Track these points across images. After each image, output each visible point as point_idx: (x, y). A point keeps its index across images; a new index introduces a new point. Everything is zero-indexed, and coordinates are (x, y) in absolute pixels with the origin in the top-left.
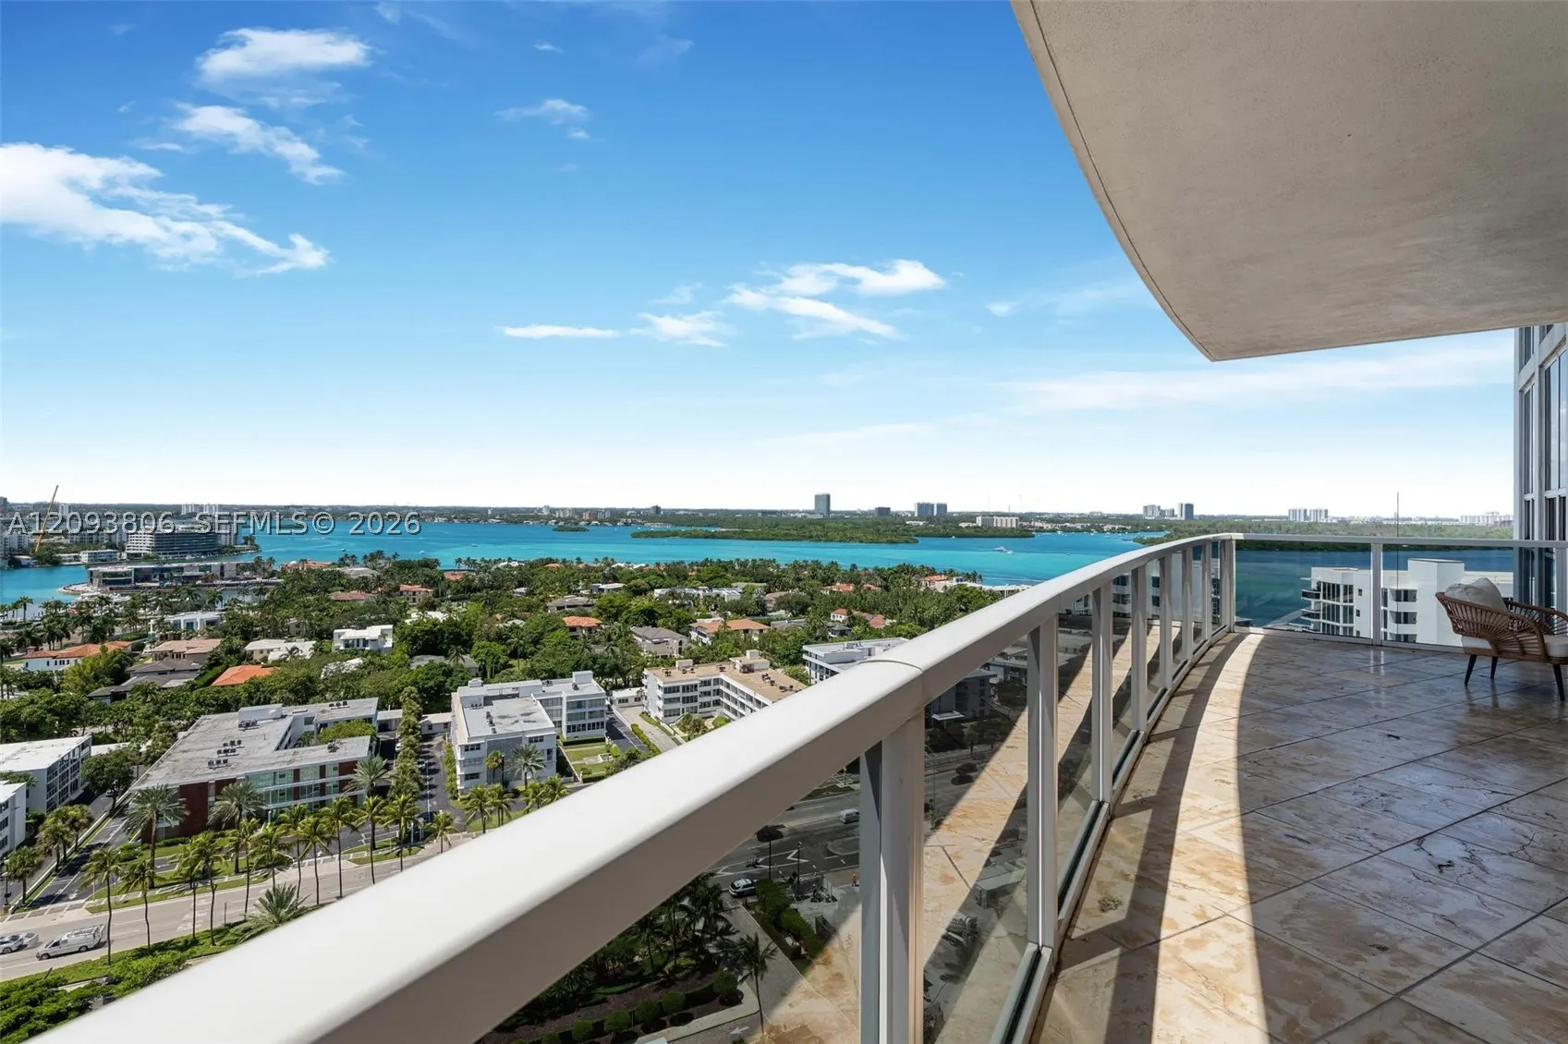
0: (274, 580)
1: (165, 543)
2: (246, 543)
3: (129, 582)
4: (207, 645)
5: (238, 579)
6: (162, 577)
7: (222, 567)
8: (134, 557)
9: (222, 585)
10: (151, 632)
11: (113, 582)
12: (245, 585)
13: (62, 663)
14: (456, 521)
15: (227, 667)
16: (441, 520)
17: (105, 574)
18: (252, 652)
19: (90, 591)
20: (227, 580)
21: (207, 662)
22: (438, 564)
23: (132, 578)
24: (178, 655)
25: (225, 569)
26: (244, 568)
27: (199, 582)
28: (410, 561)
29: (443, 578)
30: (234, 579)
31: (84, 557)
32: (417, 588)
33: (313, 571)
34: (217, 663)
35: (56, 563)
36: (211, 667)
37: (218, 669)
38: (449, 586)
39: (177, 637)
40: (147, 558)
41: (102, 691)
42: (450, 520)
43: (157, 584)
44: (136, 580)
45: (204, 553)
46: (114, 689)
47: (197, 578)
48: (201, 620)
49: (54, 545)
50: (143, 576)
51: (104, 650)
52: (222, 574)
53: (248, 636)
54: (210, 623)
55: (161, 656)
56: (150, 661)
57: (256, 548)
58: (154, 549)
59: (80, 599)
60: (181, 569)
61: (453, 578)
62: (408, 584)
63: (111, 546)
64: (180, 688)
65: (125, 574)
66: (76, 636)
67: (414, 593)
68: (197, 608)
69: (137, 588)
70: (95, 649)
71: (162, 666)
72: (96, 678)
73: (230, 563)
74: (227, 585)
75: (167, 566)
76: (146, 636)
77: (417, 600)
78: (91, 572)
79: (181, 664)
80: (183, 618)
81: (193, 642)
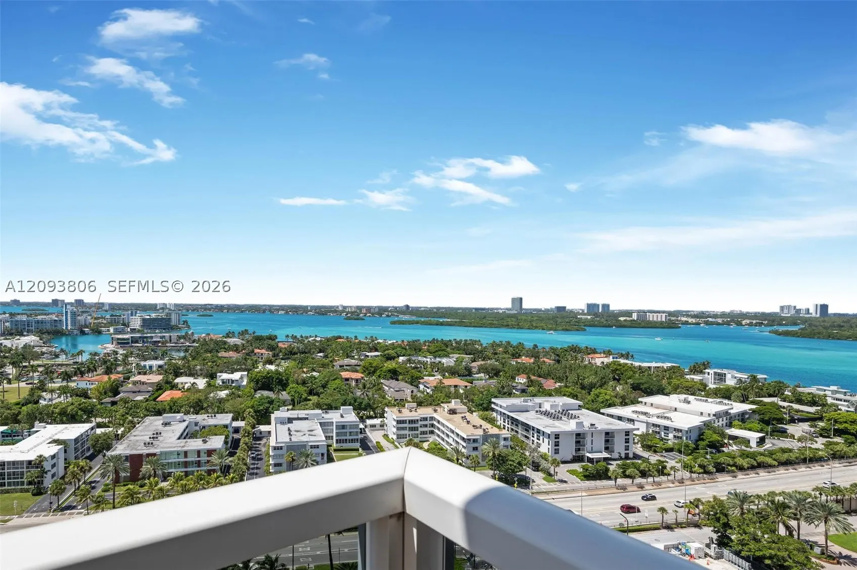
0: (195, 344)
1: (146, 323)
2: (184, 324)
3: (128, 343)
4: (156, 378)
5: (178, 343)
6: (143, 342)
7: (170, 337)
8: (133, 330)
9: (170, 346)
10: (133, 370)
11: (122, 343)
12: (180, 347)
13: (92, 384)
14: (290, 313)
15: (165, 391)
16: (283, 312)
17: (118, 339)
18: (178, 383)
19: (110, 347)
20: (173, 343)
21: (155, 387)
22: (276, 338)
23: (130, 341)
24: (143, 383)
25: (172, 338)
26: (180, 337)
27: (160, 344)
28: (261, 336)
29: (277, 346)
30: (176, 343)
31: (112, 330)
32: (263, 351)
33: (213, 340)
34: (160, 389)
35: (100, 333)
36: (157, 390)
37: (160, 392)
38: (281, 351)
39: (145, 374)
40: (139, 331)
41: (108, 400)
42: (287, 313)
43: (141, 345)
44: (132, 342)
45: (164, 329)
46: (112, 399)
47: (159, 342)
48: (156, 365)
49: (99, 323)
50: (135, 340)
51: (110, 378)
52: (170, 341)
53: (177, 374)
54: (160, 367)
55: (135, 383)
56: (130, 385)
57: (189, 327)
58: (142, 326)
59: (105, 351)
60: (152, 337)
61: (283, 346)
62: (259, 349)
63: (124, 324)
64: (141, 401)
65: (128, 339)
66: (100, 370)
67: (262, 354)
68: (156, 358)
69: (132, 346)
70: (106, 378)
71: (135, 389)
72: (105, 393)
73: (174, 335)
74: (172, 346)
75: (145, 335)
76: (132, 372)
77: (263, 358)
78: (112, 338)
79: (143, 388)
80: (148, 363)
81: (151, 376)
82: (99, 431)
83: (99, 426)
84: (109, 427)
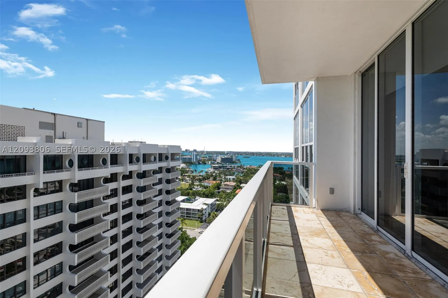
0: (245, 170)
1: (223, 160)
2: (238, 161)
3: (217, 168)
4: (234, 184)
5: (237, 169)
6: (223, 168)
7: (234, 166)
8: (218, 163)
9: (234, 171)
10: (223, 180)
11: (215, 168)
12: (239, 171)
13: (209, 184)
14: (288, 157)
15: (237, 189)
16: (284, 156)
17: (214, 166)
18: (242, 187)
19: (212, 170)
20: (235, 169)
21: (234, 187)
22: (283, 169)
23: (218, 167)
24: (228, 185)
25: (235, 167)
26: (239, 167)
27: (230, 169)
28: (276, 167)
29: (285, 173)
30: (236, 169)
31: (210, 163)
32: (278, 175)
33: (253, 169)
34: (235, 188)
35: (205, 164)
36: (234, 189)
37: (236, 189)
38: (287, 175)
39: (227, 181)
40: (220, 163)
41: (216, 191)
42: (286, 156)
43: (222, 169)
44: (219, 168)
45: (230, 163)
46: (218, 191)
47: (230, 168)
48: (232, 178)
49: (205, 160)
50: (220, 167)
51: (216, 182)
52: (234, 168)
53: (241, 183)
54: (233, 179)
55: (226, 185)
56: (223, 186)
57: (240, 162)
58: (221, 161)
59: (210, 171)
60: (226, 166)
61: (288, 173)
62: (275, 173)
63: (214, 160)
64: (229, 192)
65: (217, 167)
66: (211, 179)
67: (277, 176)
68: (230, 175)
69: (219, 170)
70: (214, 182)
71: (226, 187)
72: (215, 188)
73: (236, 165)
74: (235, 171)
75: (224, 165)
76: (222, 180)
77: (278, 178)
78: (211, 166)
79: (229, 187)
80: (228, 177)
81: (231, 183)
82: (217, 202)
83: (217, 200)
84: (219, 201)
